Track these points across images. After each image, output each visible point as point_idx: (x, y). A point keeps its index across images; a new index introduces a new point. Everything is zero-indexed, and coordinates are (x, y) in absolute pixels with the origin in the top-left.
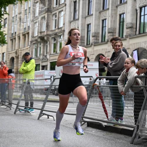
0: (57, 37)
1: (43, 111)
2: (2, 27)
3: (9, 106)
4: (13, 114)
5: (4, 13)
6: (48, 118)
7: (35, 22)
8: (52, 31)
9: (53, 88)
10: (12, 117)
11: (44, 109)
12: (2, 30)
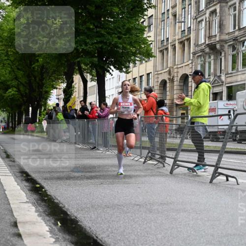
0: (238, 44)
1: (219, 169)
2: (146, 30)
3: (161, 160)
4: (167, 175)
5: (148, 8)
6: (227, 180)
7: (199, 20)
8: (228, 34)
9: (234, 131)
10: (167, 178)
11: (221, 166)
12: (145, 36)
